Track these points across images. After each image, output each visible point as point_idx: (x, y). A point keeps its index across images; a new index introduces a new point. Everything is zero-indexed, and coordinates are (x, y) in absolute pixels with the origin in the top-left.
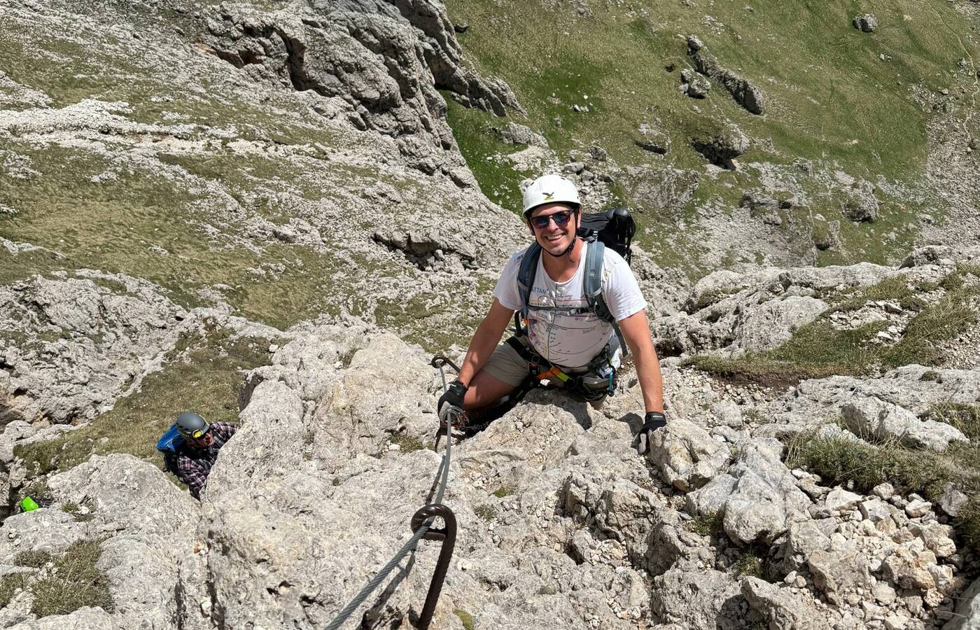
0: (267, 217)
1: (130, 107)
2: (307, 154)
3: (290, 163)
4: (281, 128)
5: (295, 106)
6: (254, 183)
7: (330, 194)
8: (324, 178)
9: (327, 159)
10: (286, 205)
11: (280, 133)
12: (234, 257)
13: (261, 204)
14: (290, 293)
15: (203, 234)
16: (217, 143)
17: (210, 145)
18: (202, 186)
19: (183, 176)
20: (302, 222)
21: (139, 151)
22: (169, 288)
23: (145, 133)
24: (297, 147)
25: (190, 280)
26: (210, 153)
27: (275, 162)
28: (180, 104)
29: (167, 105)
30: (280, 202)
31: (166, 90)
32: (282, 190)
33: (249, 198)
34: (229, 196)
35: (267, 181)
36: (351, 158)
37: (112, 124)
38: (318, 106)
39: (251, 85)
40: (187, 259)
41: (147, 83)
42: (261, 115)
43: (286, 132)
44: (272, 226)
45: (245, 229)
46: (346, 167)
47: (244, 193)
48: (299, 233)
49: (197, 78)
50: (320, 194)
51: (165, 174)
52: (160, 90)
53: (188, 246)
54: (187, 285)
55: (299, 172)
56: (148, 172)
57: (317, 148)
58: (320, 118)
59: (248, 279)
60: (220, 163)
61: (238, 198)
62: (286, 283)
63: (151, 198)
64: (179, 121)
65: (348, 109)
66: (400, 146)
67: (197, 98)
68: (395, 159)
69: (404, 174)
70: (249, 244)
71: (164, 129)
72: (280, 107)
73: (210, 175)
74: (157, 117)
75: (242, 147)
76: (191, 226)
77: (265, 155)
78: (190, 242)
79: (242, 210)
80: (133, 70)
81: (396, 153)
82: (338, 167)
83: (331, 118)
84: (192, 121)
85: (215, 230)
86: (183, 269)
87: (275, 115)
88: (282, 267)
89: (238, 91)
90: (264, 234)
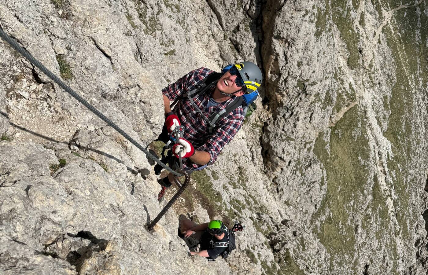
0: (363, 220)
1: (393, 158)
2: (395, 228)
3: (389, 223)
4: (404, 214)
5: (416, 216)
6: (376, 212)
7: (381, 242)
8: (387, 238)
9: (396, 236)
10: (371, 226)
11: (401, 215)
12: (343, 215)
13: (368, 217)
14: (335, 240)
15: (349, 201)
16: (388, 193)
17: (387, 190)
18: (368, 194)
19: (370, 186)
20: (365, 234)
21: (375, 167)
23: (383, 167)
24: (397, 223)
25: (331, 203)
26: (383, 192)
27: (388, 217)
28: (400, 174)
29: (397, 170)
30: (371, 224)
31: (404, 168)
32: (376, 223)
33: (369, 212)
34: (367, 204)
35: (378, 217)
36: (400, 246)
37: (383, 155)
38: (419, 226)
39: (418, 197)
40: (338, 199)
41: (404, 160)
42: (406, 205)
43: (402, 217)
44: (360, 223)
45: (356, 214)
46: (395, 246)
47: (370, 209)
49: (413, 177)
50: (380, 239)
51: (369, 180)
52: (403, 166)
53: (343, 197)
54: (329, 203)
55: (386, 227)
56: (368, 174)
57: (399, 231)
58: (414, 228)
59: (337, 223)
60: (380, 197)
62: (338, 236)
63: (358, 178)
64: (393, 177)
65: (423, 238)
66: (413, 267)
67: (405, 180)
68: (406, 265)
69: (400, 271)
70: (350, 217)
71: (387, 173)
72: (413, 211)
73: (374, 195)
74: (392, 169)
75: (390, 203)
76: (351, 195)
77: (389, 212)
78: (345, 197)
79: (363, 211)
80: (408, 154)
81: (409, 265)
82: (394, 242)
83: (416, 232)
84: (394, 181)
85: (352, 204)
86: (334, 199)
87: (408, 210)
88: (344, 234)
89: (414, 193)
90: (356, 222)
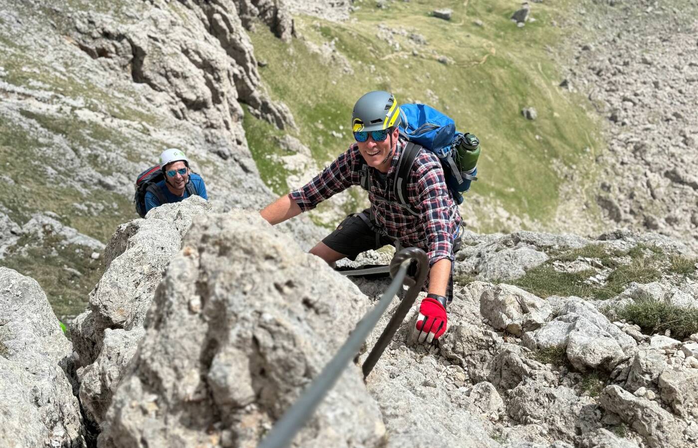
22: (9, 208)
48: (118, 184)
61: (76, 151)
